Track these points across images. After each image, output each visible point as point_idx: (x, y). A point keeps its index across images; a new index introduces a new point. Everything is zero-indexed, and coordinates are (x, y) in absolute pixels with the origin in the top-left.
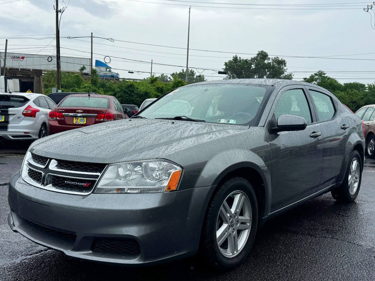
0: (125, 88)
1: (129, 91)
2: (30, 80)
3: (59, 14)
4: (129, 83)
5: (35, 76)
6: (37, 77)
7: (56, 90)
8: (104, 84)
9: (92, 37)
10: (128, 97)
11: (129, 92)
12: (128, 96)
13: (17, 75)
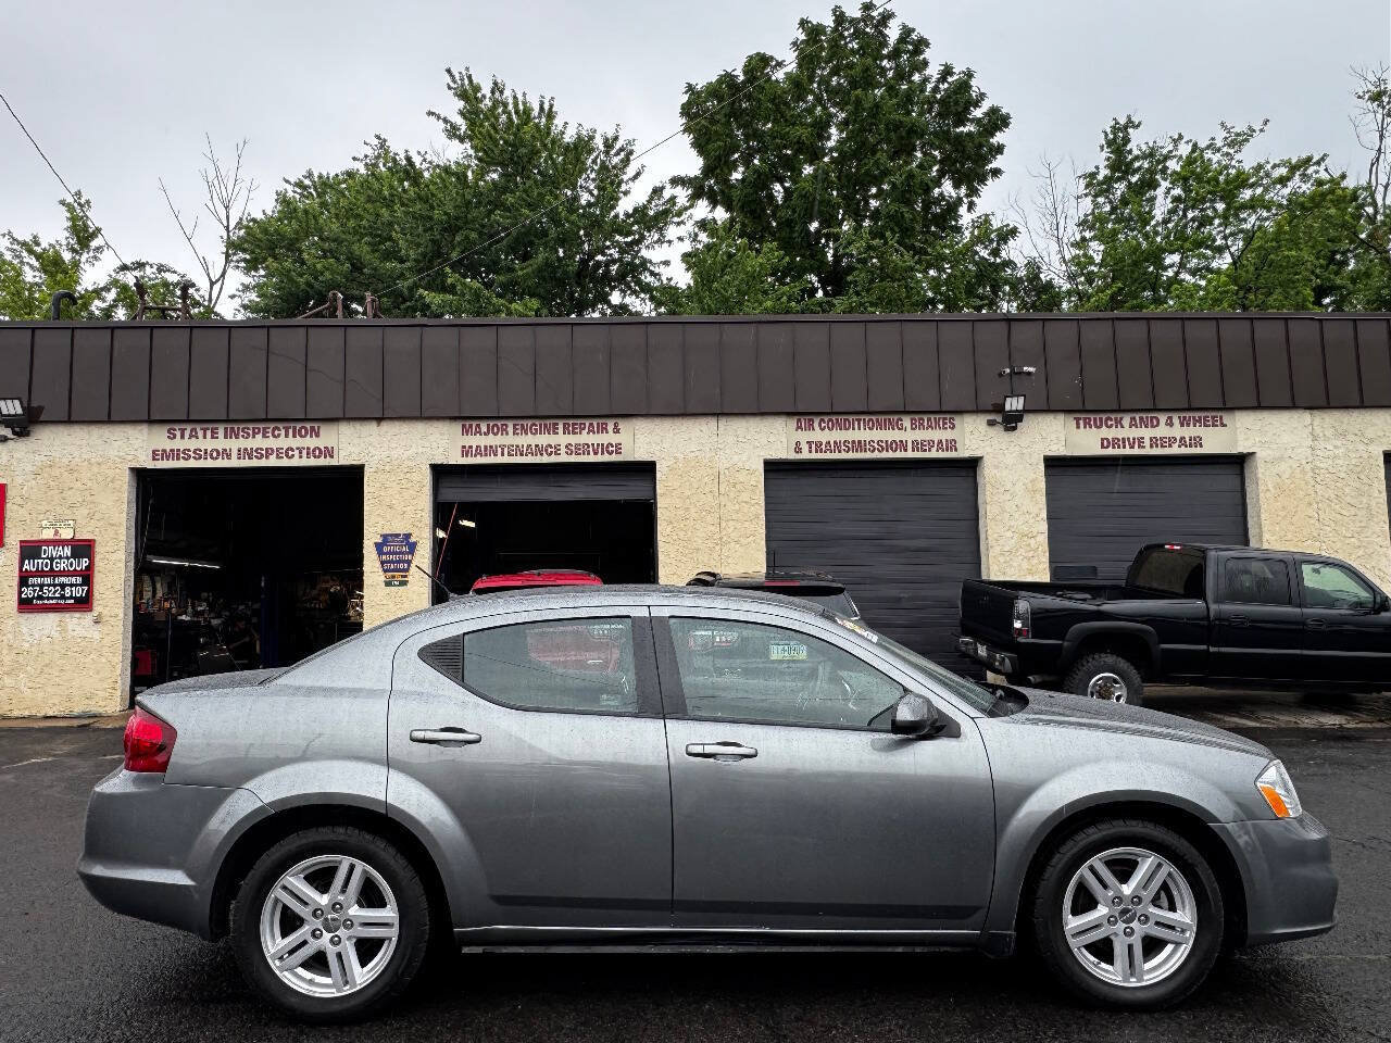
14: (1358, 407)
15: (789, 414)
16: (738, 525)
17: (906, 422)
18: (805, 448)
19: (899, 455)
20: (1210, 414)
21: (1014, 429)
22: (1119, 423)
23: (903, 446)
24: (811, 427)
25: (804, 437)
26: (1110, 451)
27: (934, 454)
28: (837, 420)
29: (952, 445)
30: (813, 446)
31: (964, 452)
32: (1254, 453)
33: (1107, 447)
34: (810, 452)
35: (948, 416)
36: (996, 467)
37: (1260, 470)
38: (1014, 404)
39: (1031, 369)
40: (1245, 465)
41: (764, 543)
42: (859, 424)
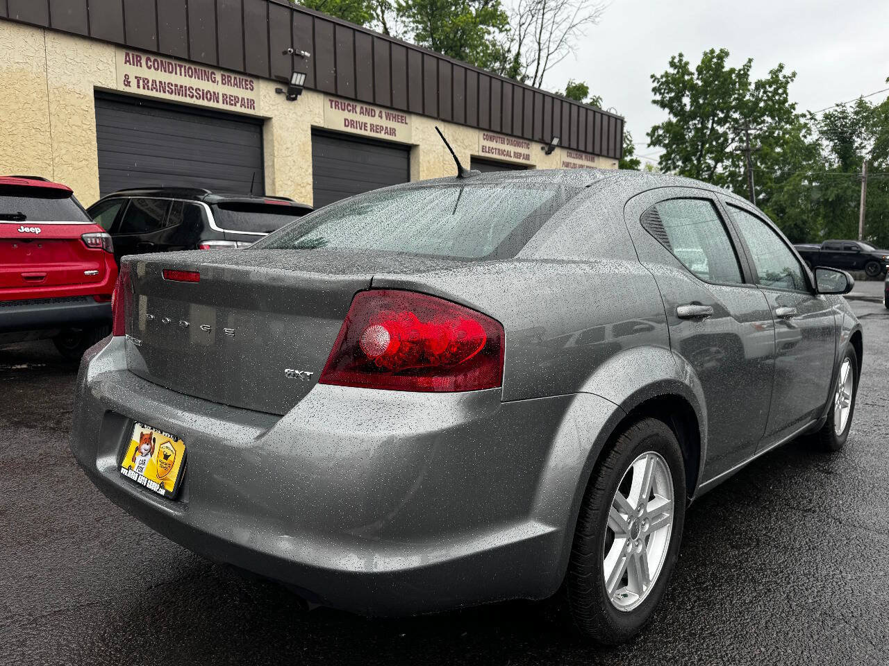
14: (462, 125)
15: (118, 46)
16: (71, 148)
17: (218, 76)
18: (134, 82)
19: (212, 104)
20: (401, 114)
21: (295, 99)
22: (354, 110)
23: (215, 97)
24: (139, 63)
25: (134, 71)
26: (349, 130)
27: (238, 109)
28: (162, 61)
29: (251, 103)
30: (141, 82)
31: (260, 111)
32: (418, 145)
33: (348, 126)
34: (139, 87)
35: (249, 79)
36: (281, 128)
37: (421, 157)
38: (298, 79)
39: (307, 54)
40: (411, 152)
41: (96, 168)
42: (181, 70)
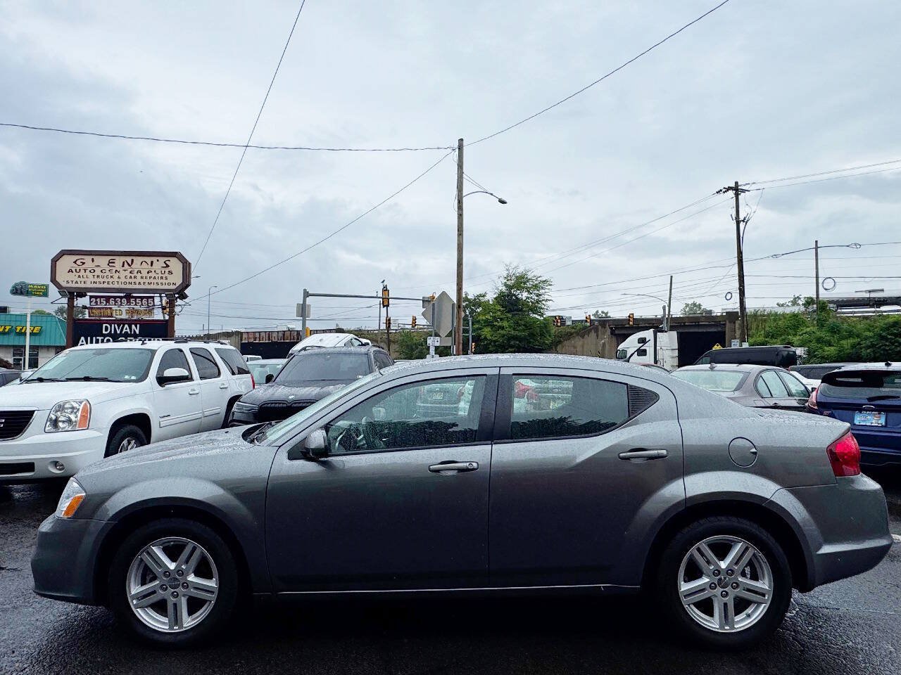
0: (881, 330)
1: (891, 335)
2: (720, 329)
3: (742, 225)
4: (891, 320)
5: (727, 322)
6: (730, 322)
7: (738, 344)
8: (836, 326)
9: (817, 248)
10: (888, 346)
11: (889, 337)
12: (887, 344)
13: (701, 323)
